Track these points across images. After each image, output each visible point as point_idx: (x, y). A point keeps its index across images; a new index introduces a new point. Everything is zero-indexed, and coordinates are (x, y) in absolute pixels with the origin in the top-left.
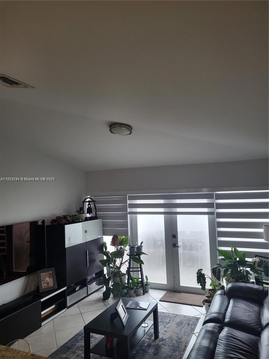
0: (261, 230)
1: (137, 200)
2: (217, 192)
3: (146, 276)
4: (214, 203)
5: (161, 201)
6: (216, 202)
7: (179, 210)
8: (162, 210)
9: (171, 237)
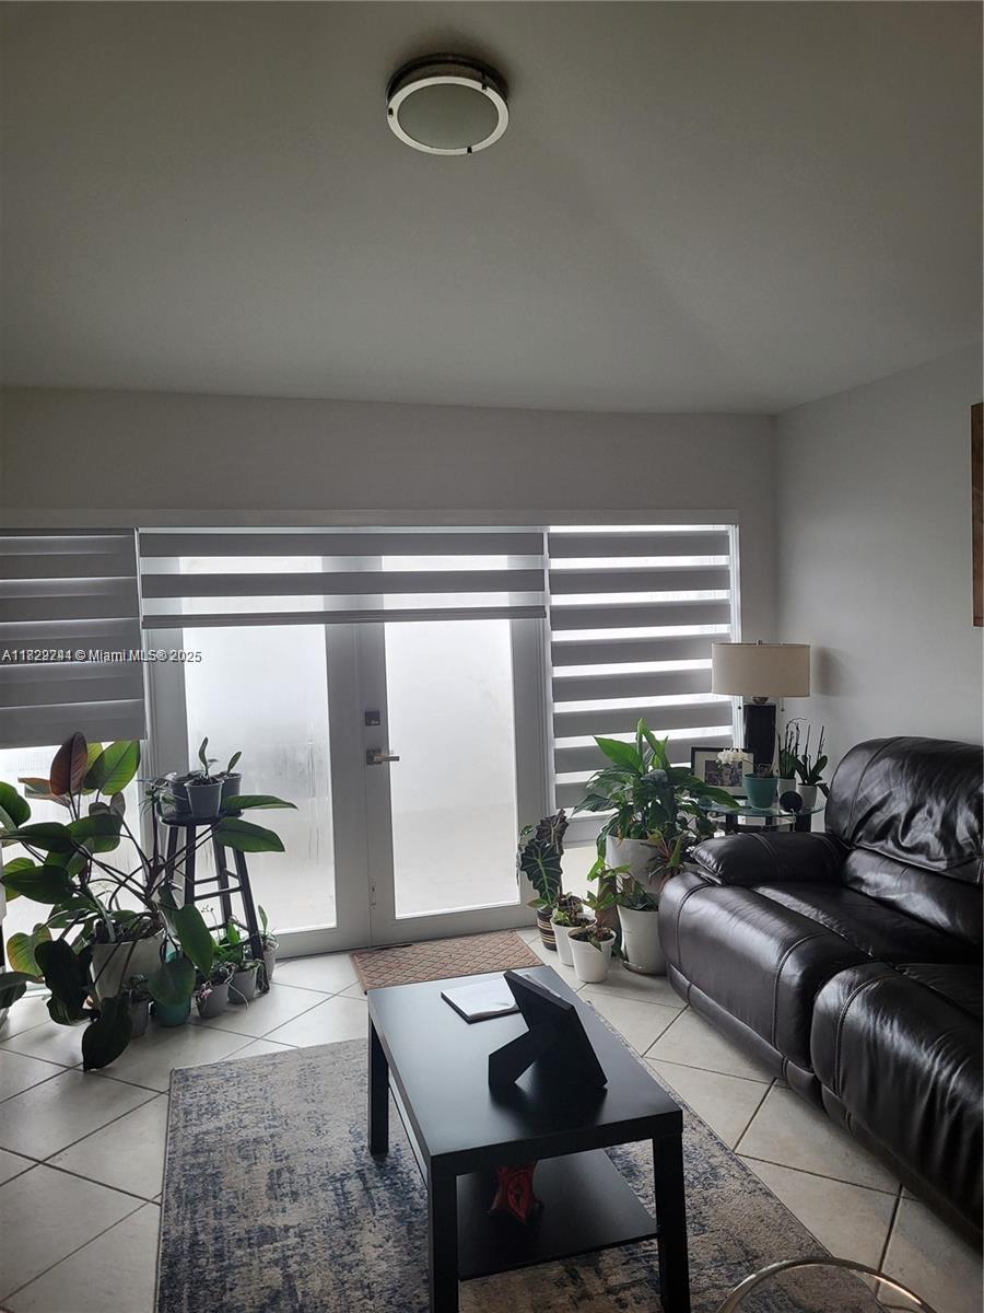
0: (706, 664)
1: (181, 558)
2: (554, 529)
3: (260, 908)
4: (543, 571)
5: (312, 564)
6: (552, 568)
7: (391, 601)
8: (315, 603)
9: (360, 718)
